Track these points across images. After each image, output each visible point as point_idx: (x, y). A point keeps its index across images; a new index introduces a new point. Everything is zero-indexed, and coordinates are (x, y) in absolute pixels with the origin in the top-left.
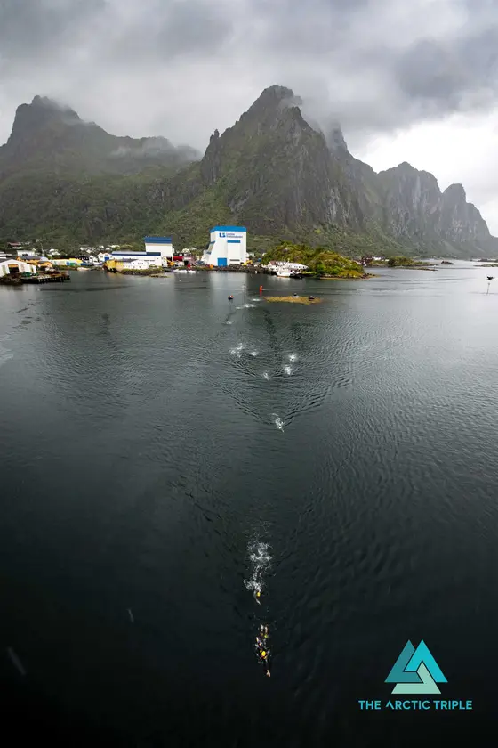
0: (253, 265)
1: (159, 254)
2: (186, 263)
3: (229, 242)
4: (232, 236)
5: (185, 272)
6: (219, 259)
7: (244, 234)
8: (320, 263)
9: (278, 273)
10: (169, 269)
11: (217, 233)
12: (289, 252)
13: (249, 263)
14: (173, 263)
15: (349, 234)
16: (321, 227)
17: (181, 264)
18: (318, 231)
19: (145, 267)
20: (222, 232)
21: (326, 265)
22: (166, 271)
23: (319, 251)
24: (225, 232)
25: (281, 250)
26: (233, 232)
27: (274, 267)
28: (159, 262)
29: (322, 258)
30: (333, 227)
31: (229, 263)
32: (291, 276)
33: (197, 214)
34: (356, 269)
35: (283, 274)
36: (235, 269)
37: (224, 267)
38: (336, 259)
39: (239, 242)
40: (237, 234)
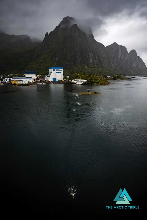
0: (66, 81)
1: (31, 78)
2: (41, 80)
3: (57, 72)
4: (58, 70)
5: (42, 84)
6: (53, 79)
7: (62, 69)
8: (92, 79)
9: (77, 83)
10: (35, 83)
11: (52, 69)
12: (79, 76)
13: (64, 80)
14: (36, 81)
15: (97, 68)
16: (87, 66)
17: (39, 81)
18: (86, 68)
19: (26, 83)
20: (54, 69)
21: (94, 80)
22: (34, 84)
23: (91, 75)
24: (55, 69)
25: (76, 75)
26: (58, 69)
27: (75, 81)
28: (31, 81)
29: (92, 77)
30: (91, 66)
31: (57, 80)
32: (82, 84)
33: (42, 63)
34: (105, 81)
35: (79, 84)
36: (59, 82)
37: (55, 82)
38: (97, 78)
39: (60, 72)
40: (59, 69)
